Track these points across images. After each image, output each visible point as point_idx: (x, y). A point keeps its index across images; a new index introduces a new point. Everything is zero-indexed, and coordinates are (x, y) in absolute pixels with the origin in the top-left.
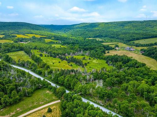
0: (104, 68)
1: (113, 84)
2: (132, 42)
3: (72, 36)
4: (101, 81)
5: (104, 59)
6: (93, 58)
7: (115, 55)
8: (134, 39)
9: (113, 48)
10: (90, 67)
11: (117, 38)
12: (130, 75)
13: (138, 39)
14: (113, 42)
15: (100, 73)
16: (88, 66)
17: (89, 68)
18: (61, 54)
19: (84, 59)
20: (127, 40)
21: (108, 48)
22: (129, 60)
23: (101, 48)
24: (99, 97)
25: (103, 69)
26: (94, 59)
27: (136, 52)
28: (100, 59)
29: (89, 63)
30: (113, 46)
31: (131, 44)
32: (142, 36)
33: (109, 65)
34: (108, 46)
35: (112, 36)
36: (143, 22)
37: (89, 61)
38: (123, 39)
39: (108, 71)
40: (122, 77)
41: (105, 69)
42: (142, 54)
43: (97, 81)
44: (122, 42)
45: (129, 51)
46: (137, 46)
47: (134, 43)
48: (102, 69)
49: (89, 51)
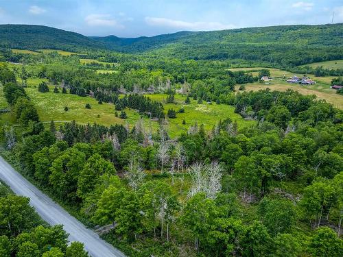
0: (228, 121)
1: (265, 180)
2: (304, 66)
3: (153, 56)
4: (216, 169)
5: (231, 103)
6: (197, 101)
7: (264, 92)
8: (308, 61)
9: (256, 80)
10: (184, 123)
11: (264, 60)
12: (326, 147)
13: (318, 60)
14: (254, 67)
15: (213, 138)
16: (178, 120)
17: (181, 125)
18: (103, 87)
19: (171, 101)
20: (290, 62)
21: (243, 79)
22: (305, 104)
23: (223, 76)
24: (201, 249)
25: (223, 125)
26: (200, 102)
27: (320, 88)
28: (218, 103)
29: (182, 111)
30: (255, 75)
31: (302, 71)
32: (327, 54)
33: (244, 117)
34: (241, 73)
35: (252, 54)
36: (326, 28)
37: (184, 106)
38: (279, 61)
39: (243, 132)
40: (300, 151)
41: (231, 125)
42: (339, 92)
43: (196, 168)
44: (278, 66)
45: (299, 85)
46: (319, 73)
47: (308, 68)
48: (221, 124)
49: (190, 82)
